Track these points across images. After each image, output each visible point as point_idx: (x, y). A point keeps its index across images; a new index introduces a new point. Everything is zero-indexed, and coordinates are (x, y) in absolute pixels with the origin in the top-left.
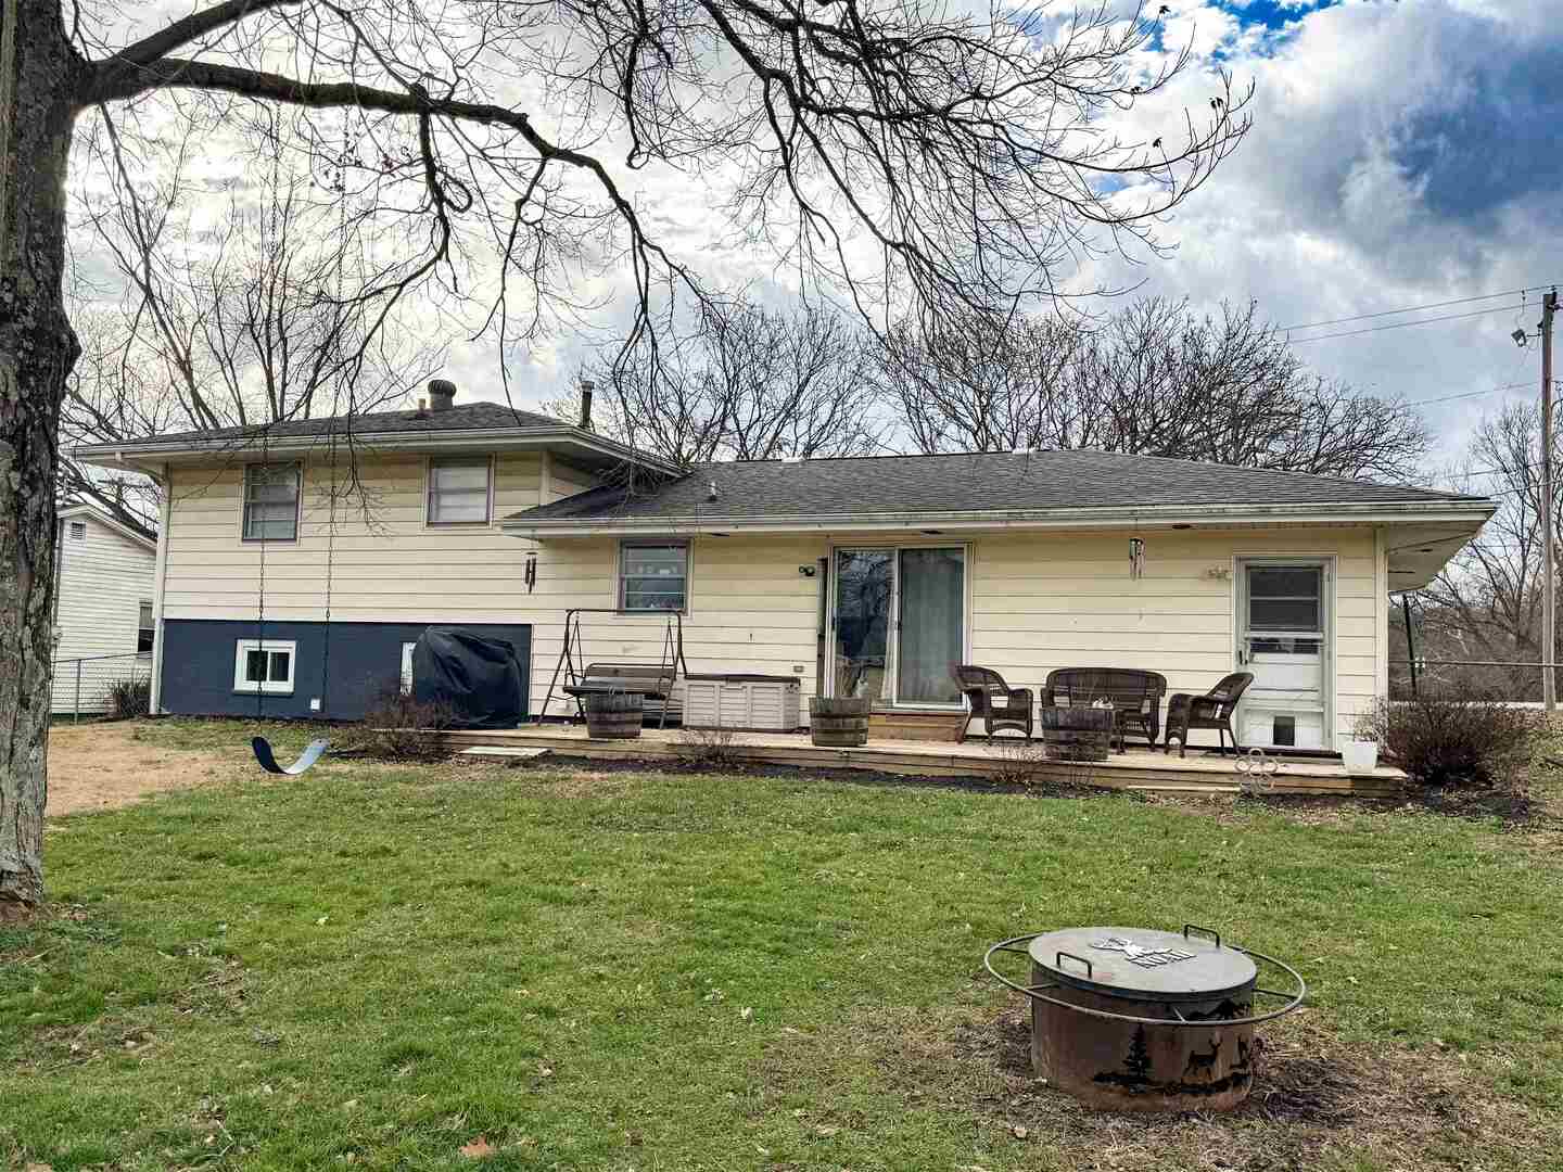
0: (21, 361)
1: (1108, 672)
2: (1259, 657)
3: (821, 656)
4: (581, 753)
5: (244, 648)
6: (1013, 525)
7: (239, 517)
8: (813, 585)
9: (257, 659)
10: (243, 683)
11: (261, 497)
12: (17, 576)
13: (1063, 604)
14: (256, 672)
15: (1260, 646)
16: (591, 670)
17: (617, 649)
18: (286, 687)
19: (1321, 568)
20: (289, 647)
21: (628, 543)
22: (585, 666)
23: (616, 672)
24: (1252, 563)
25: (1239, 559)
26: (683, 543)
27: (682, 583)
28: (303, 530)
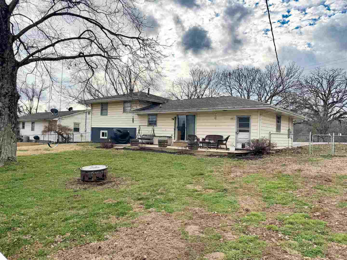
0: (9, 99)
1: (215, 135)
2: (240, 133)
3: (175, 133)
4: (129, 148)
5: (102, 131)
6: (198, 111)
7: (100, 112)
8: (174, 121)
9: (103, 133)
10: (101, 137)
11: (103, 108)
12: (10, 123)
13: (209, 124)
14: (103, 136)
15: (240, 131)
16: (143, 135)
17: (147, 132)
18: (106, 138)
19: (249, 117)
20: (106, 131)
21: (149, 115)
22: (142, 135)
23: (146, 136)
24: (238, 116)
25: (236, 116)
26: (156, 115)
27: (156, 121)
28: (108, 113)
